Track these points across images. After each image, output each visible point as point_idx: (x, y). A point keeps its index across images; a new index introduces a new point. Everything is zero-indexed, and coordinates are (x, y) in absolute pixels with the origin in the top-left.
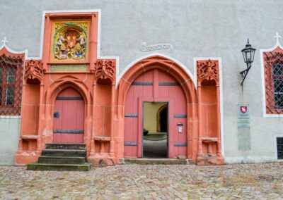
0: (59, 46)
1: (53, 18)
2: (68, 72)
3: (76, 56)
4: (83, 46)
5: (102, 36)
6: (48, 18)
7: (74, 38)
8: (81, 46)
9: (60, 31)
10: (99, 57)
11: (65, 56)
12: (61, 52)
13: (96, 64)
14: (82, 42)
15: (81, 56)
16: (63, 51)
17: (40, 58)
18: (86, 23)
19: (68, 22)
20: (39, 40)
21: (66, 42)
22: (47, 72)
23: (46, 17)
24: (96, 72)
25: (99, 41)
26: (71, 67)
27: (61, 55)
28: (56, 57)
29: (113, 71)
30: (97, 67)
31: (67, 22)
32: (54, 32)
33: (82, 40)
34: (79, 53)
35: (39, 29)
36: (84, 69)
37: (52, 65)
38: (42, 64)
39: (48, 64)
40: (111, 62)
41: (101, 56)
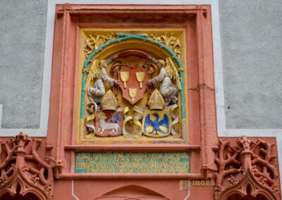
0: (98, 97)
1: (82, 18)
2: (130, 174)
3: (150, 129)
4: (168, 98)
5: (226, 69)
6: (67, 17)
7: (140, 76)
8: (165, 97)
9: (99, 54)
10: (225, 129)
11: (116, 126)
12: (102, 116)
13: (216, 151)
14: (166, 88)
15: (163, 128)
16: (109, 113)
17: (41, 132)
18: (177, 35)
19: (125, 31)
20: (38, 79)
21: (116, 88)
22: (64, 173)
23: (59, 16)
24: (220, 176)
25: (219, 84)
26: (137, 158)
27: (104, 126)
28: (89, 131)
29: (270, 171)
30: (223, 161)
31: (120, 31)
32: (82, 57)
33: (167, 80)
34: (158, 119)
35: (39, 48)
36: (178, 167)
37: (77, 151)
38: (49, 150)
39: (67, 150)
40: (263, 146)
41: (228, 126)
